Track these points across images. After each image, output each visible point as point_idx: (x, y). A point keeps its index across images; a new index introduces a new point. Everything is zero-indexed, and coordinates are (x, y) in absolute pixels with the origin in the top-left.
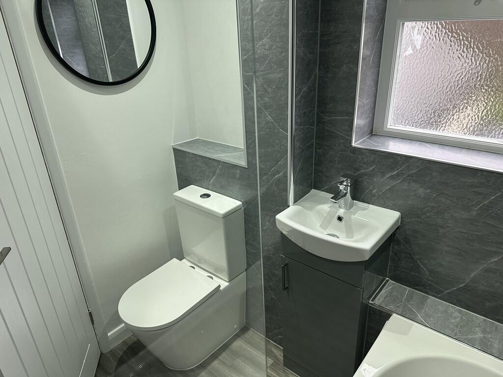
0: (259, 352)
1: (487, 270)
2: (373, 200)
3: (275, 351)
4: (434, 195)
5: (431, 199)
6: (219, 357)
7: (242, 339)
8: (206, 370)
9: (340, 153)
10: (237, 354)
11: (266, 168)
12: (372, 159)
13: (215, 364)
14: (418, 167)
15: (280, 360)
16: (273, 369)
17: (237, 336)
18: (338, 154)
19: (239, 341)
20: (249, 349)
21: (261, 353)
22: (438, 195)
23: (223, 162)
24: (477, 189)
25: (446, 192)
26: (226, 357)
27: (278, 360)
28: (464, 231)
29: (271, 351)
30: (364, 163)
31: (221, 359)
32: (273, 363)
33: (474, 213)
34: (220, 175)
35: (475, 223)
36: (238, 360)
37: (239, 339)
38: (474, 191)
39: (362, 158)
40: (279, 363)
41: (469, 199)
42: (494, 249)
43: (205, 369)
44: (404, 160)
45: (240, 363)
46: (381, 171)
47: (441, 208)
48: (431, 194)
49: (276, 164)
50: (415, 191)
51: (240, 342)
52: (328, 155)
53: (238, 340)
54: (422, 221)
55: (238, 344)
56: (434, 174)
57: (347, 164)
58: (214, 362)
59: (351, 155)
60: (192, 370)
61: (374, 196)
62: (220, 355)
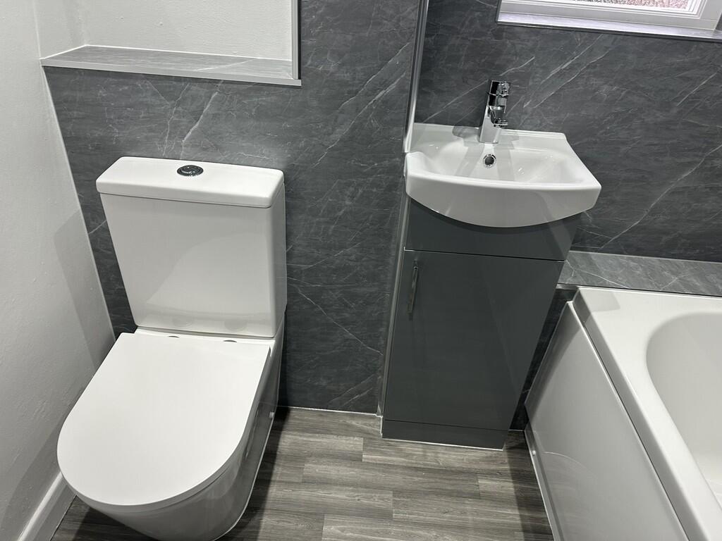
0: (332, 436)
1: (673, 193)
2: (522, 121)
3: (354, 423)
4: (623, 93)
5: (617, 102)
6: (273, 479)
7: (289, 430)
8: (266, 513)
9: (472, 39)
10: (298, 458)
11: (354, 79)
12: (530, 44)
13: (274, 492)
14: (607, 48)
15: (370, 432)
16: (371, 450)
17: (277, 430)
18: (468, 43)
19: (287, 436)
20: (312, 440)
21: (335, 437)
22: (628, 92)
23: (225, 82)
24: (686, 73)
25: (641, 86)
26: (285, 471)
27: (369, 434)
28: (656, 142)
29: (348, 426)
30: (516, 54)
31: (278, 479)
32: (364, 441)
33: (675, 111)
34: (215, 116)
35: (672, 127)
36: (307, 465)
37: (283, 432)
38: (680, 77)
39: (513, 45)
40: (371, 437)
41: (672, 91)
42: (689, 160)
43: (263, 510)
44: (586, 39)
45: (314, 468)
46: (544, 64)
47: (630, 112)
48: (618, 92)
49: (381, 66)
50: (595, 91)
51: (290, 436)
52: (447, 48)
53: (282, 435)
54: (598, 140)
55: (288, 441)
56: (630, 57)
57: (483, 60)
58: (270, 491)
59: (494, 40)
60: (240, 526)
61: (526, 113)
62: (270, 474)
